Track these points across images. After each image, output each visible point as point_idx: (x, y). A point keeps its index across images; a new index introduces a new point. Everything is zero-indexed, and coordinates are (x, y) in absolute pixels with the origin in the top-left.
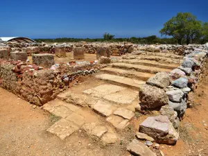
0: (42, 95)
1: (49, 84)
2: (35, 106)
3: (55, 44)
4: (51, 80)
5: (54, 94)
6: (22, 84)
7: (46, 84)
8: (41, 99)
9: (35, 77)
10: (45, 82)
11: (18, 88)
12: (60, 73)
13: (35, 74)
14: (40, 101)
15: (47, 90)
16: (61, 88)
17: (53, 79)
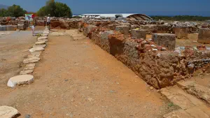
0: (162, 78)
1: (171, 68)
2: (152, 88)
3: (175, 22)
4: (175, 64)
5: (174, 80)
6: (143, 63)
7: (167, 68)
8: (160, 82)
9: (158, 58)
10: (167, 65)
11: (138, 65)
12: (185, 58)
13: (159, 55)
14: (158, 84)
15: (168, 74)
16: (183, 74)
17: (176, 63)
